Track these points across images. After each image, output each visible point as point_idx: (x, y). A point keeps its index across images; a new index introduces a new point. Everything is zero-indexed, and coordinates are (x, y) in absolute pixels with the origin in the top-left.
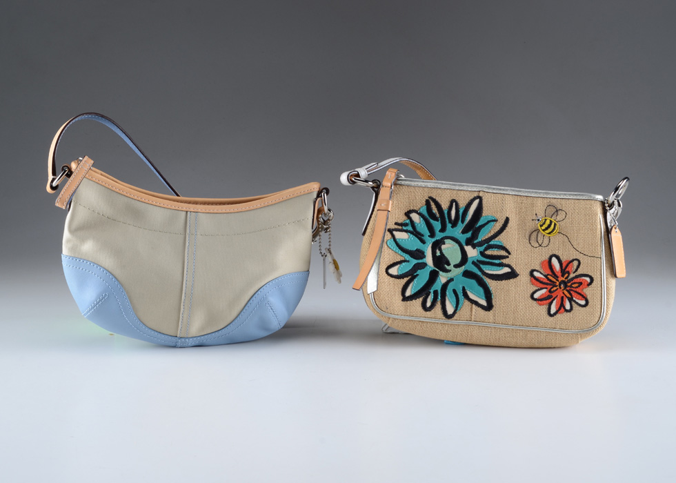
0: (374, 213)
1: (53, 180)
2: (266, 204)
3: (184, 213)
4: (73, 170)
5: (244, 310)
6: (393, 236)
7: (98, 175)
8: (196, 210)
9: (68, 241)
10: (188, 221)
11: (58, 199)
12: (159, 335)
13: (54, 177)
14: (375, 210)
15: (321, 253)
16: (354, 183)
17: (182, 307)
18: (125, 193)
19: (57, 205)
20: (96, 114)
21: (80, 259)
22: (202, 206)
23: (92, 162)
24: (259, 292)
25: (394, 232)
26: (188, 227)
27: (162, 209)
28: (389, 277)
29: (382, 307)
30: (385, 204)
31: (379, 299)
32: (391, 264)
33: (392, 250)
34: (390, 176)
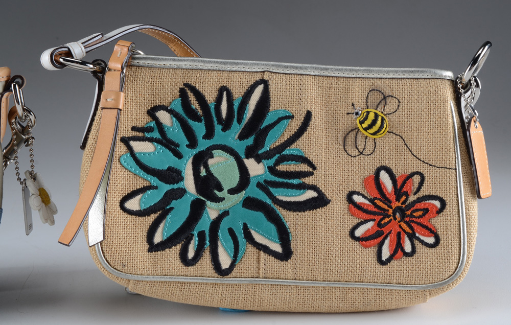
6: (130, 149)
14: (100, 107)
16: (61, 65)
25: (132, 143)
28: (126, 215)
29: (116, 264)
30: (113, 98)
31: (110, 252)
32: (128, 194)
33: (130, 171)
34: (120, 52)
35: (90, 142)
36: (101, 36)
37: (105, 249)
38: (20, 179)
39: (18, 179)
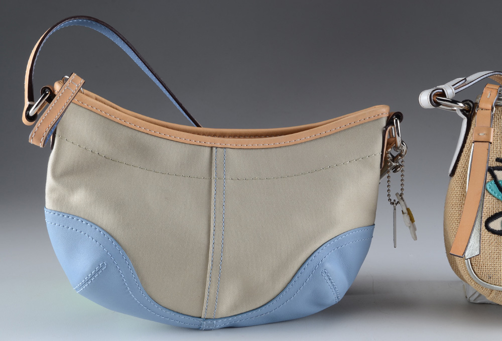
0: (467, 145)
1: (30, 107)
2: (318, 135)
3: (208, 150)
4: (56, 93)
5: (293, 282)
6: (494, 177)
7: (91, 99)
8: (223, 145)
9: (53, 190)
10: (214, 161)
11: (32, 134)
12: (178, 315)
13: (31, 103)
14: (468, 141)
15: (390, 200)
16: (439, 104)
17: (208, 279)
18: (128, 124)
19: (31, 141)
20: (89, 18)
21: (69, 215)
22: (231, 140)
23: (82, 81)
24: (313, 257)
25: (496, 172)
26: (214, 168)
27: (180, 145)
28: (490, 234)
29: (483, 276)
30: (485, 133)
31: (478, 265)
32: (492, 216)
33: (493, 196)
34: (489, 94)
35: (458, 170)
36: (464, 81)
37: (474, 262)
38: (391, 200)
39: (389, 200)
